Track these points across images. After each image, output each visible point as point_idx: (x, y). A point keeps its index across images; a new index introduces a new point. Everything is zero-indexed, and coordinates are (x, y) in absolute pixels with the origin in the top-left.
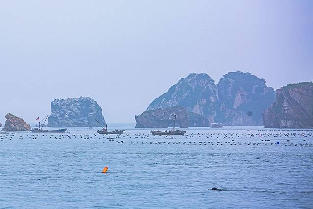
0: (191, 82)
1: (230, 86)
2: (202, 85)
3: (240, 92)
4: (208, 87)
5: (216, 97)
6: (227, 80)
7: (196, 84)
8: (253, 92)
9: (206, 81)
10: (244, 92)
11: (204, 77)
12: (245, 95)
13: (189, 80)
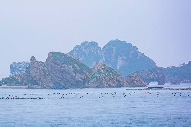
0: (85, 48)
1: (113, 52)
2: (93, 51)
3: (121, 56)
4: (97, 52)
5: (103, 61)
6: (111, 47)
7: (88, 50)
8: (130, 56)
9: (96, 48)
10: (124, 56)
11: (94, 44)
12: (124, 59)
13: (83, 47)
